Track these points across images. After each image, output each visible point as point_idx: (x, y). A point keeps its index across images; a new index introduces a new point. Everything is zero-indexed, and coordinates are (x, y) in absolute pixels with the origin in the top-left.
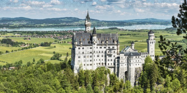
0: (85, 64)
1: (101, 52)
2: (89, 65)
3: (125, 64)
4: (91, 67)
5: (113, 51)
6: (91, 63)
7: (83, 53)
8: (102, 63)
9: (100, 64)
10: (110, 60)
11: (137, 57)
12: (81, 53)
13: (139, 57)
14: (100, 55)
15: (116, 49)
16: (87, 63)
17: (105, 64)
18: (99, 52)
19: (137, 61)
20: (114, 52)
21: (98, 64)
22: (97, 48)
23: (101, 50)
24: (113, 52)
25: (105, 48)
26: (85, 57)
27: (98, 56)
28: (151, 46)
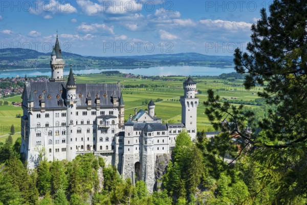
0: (50, 149)
1: (85, 123)
2: (60, 150)
3: (135, 147)
4: (65, 154)
5: (110, 120)
6: (64, 145)
7: (47, 125)
8: (88, 146)
9: (82, 147)
10: (104, 140)
11: (161, 132)
12: (43, 125)
13: (163, 133)
14: (84, 128)
15: (117, 116)
16: (56, 146)
17: (95, 147)
18: (82, 123)
19: (161, 142)
20: (113, 122)
21: (80, 149)
22: (77, 113)
23: (85, 118)
24: (111, 123)
25: (94, 113)
26: (50, 134)
27: (79, 131)
28: (189, 110)
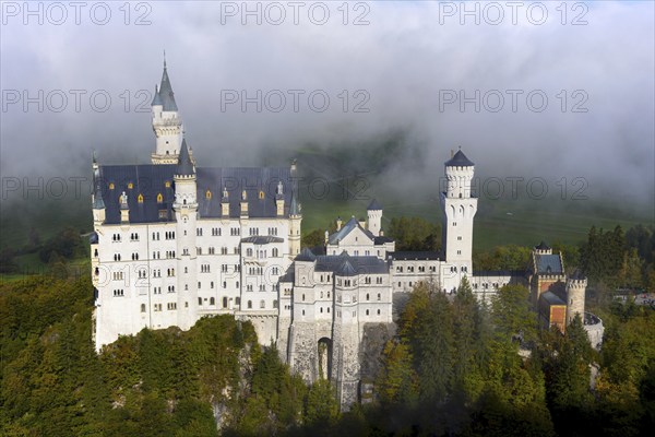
0: (143, 306)
1: (218, 251)
2: (165, 307)
3: (318, 306)
4: (175, 316)
5: (269, 247)
6: (172, 298)
7: (135, 257)
8: (225, 299)
9: (212, 301)
10: (256, 289)
12: (126, 256)
14: (215, 262)
15: (286, 238)
16: (156, 299)
17: (238, 301)
18: (211, 251)
20: (275, 253)
21: (206, 304)
22: (200, 232)
23: (218, 242)
24: (270, 253)
25: (235, 232)
26: (142, 275)
27: (205, 269)
28: (455, 224)
